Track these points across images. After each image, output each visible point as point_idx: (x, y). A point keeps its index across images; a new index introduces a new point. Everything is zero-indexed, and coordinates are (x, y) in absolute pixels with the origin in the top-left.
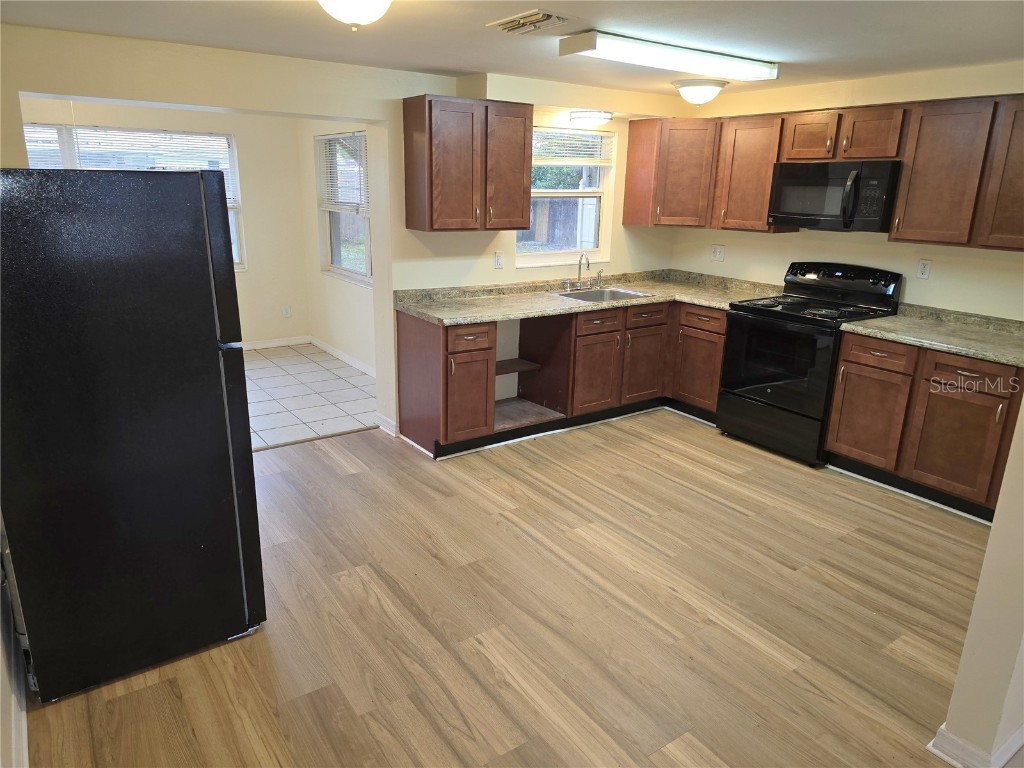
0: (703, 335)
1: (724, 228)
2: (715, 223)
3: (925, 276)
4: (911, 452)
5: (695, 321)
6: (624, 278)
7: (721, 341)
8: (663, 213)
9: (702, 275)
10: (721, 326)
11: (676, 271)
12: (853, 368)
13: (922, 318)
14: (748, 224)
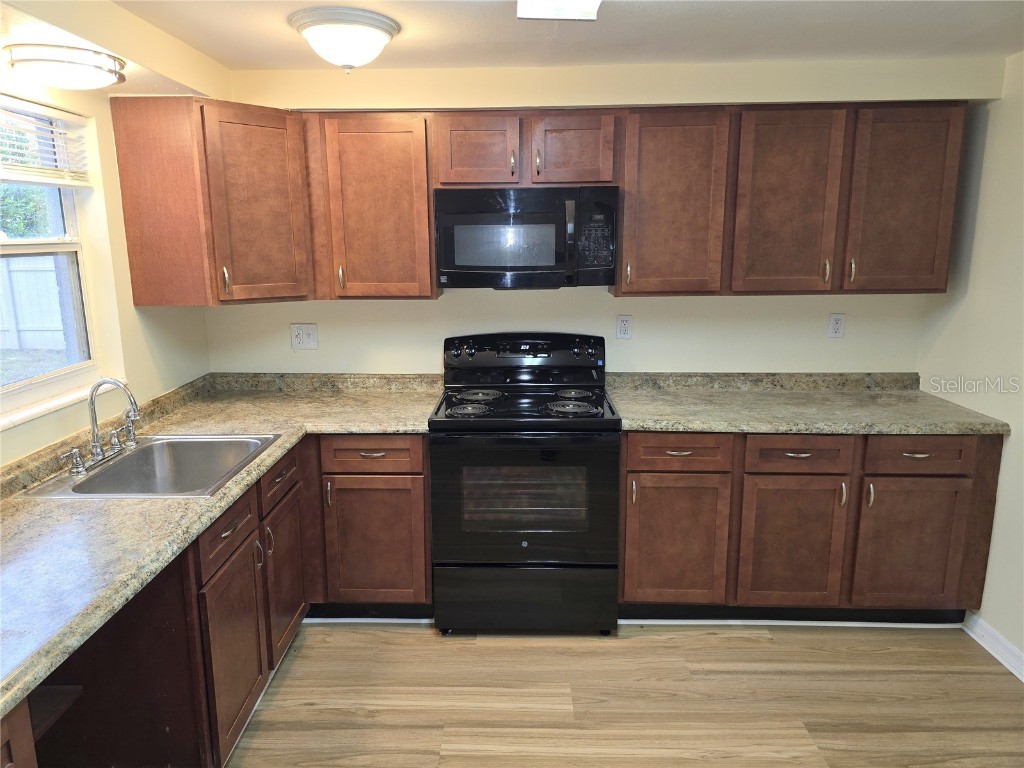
0: (379, 481)
1: (342, 297)
2: (322, 289)
3: (628, 336)
4: (746, 570)
5: (355, 462)
6: (157, 409)
7: (416, 485)
8: (234, 280)
9: (282, 376)
10: (413, 459)
11: (224, 375)
12: (648, 480)
13: (636, 388)
14: (393, 287)
